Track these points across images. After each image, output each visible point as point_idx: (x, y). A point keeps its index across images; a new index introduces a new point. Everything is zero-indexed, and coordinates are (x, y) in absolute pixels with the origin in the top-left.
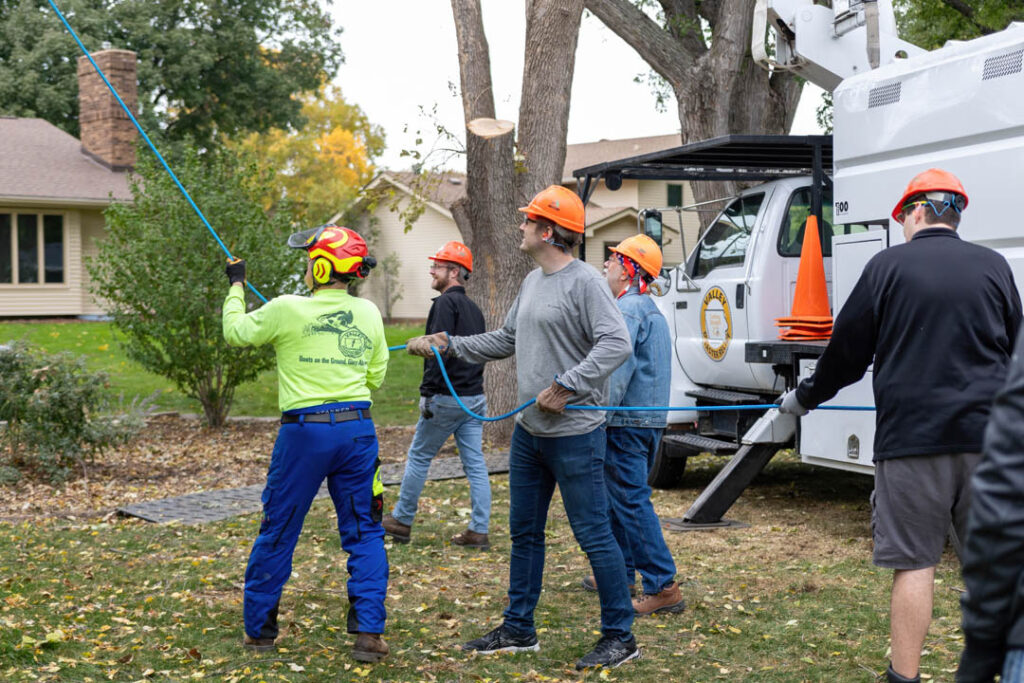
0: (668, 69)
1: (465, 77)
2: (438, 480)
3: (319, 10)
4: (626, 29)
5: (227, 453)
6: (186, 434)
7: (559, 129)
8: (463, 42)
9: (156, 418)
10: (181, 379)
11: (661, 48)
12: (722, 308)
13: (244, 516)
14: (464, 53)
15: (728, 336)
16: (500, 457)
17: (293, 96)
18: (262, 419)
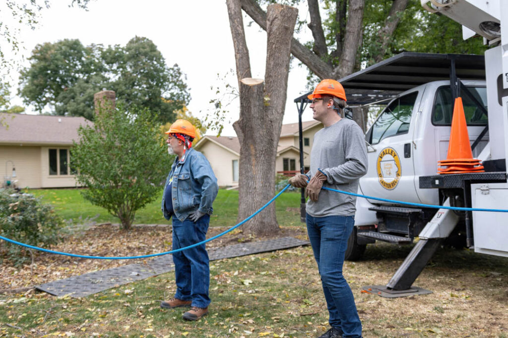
0: (322, 74)
1: (238, 65)
2: (230, 258)
3: (183, 82)
4: (303, 57)
5: (125, 244)
6: (111, 233)
7: (284, 85)
8: (237, 49)
9: (100, 226)
10: (109, 208)
11: (318, 65)
12: (393, 159)
13: (115, 288)
14: (238, 53)
15: (398, 175)
16: (261, 243)
17: (174, 112)
18: (149, 225)
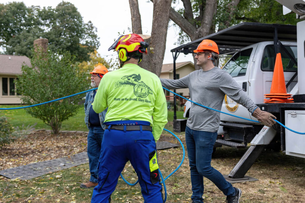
1: (133, 25)
4: (177, 20)
5: (55, 144)
8: (133, 14)
9: (38, 131)
10: (44, 120)
11: (187, 26)
14: (133, 17)
17: (88, 54)
